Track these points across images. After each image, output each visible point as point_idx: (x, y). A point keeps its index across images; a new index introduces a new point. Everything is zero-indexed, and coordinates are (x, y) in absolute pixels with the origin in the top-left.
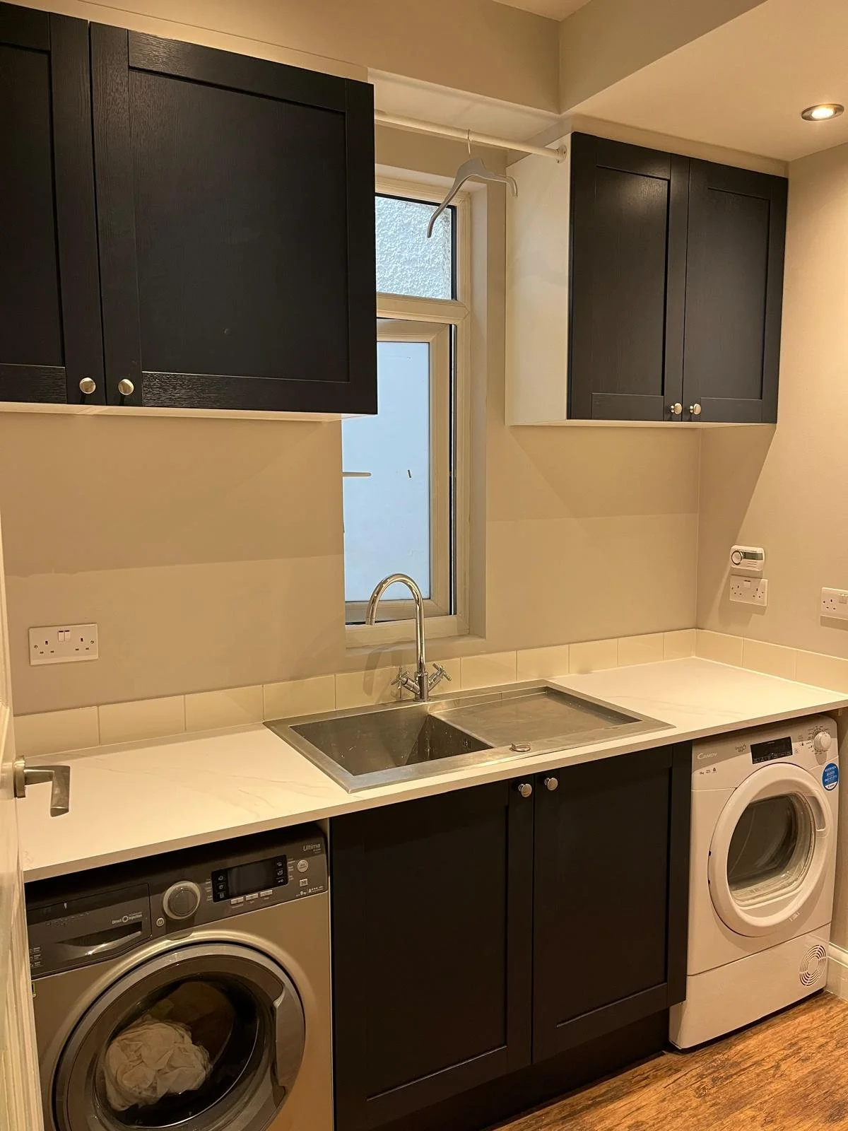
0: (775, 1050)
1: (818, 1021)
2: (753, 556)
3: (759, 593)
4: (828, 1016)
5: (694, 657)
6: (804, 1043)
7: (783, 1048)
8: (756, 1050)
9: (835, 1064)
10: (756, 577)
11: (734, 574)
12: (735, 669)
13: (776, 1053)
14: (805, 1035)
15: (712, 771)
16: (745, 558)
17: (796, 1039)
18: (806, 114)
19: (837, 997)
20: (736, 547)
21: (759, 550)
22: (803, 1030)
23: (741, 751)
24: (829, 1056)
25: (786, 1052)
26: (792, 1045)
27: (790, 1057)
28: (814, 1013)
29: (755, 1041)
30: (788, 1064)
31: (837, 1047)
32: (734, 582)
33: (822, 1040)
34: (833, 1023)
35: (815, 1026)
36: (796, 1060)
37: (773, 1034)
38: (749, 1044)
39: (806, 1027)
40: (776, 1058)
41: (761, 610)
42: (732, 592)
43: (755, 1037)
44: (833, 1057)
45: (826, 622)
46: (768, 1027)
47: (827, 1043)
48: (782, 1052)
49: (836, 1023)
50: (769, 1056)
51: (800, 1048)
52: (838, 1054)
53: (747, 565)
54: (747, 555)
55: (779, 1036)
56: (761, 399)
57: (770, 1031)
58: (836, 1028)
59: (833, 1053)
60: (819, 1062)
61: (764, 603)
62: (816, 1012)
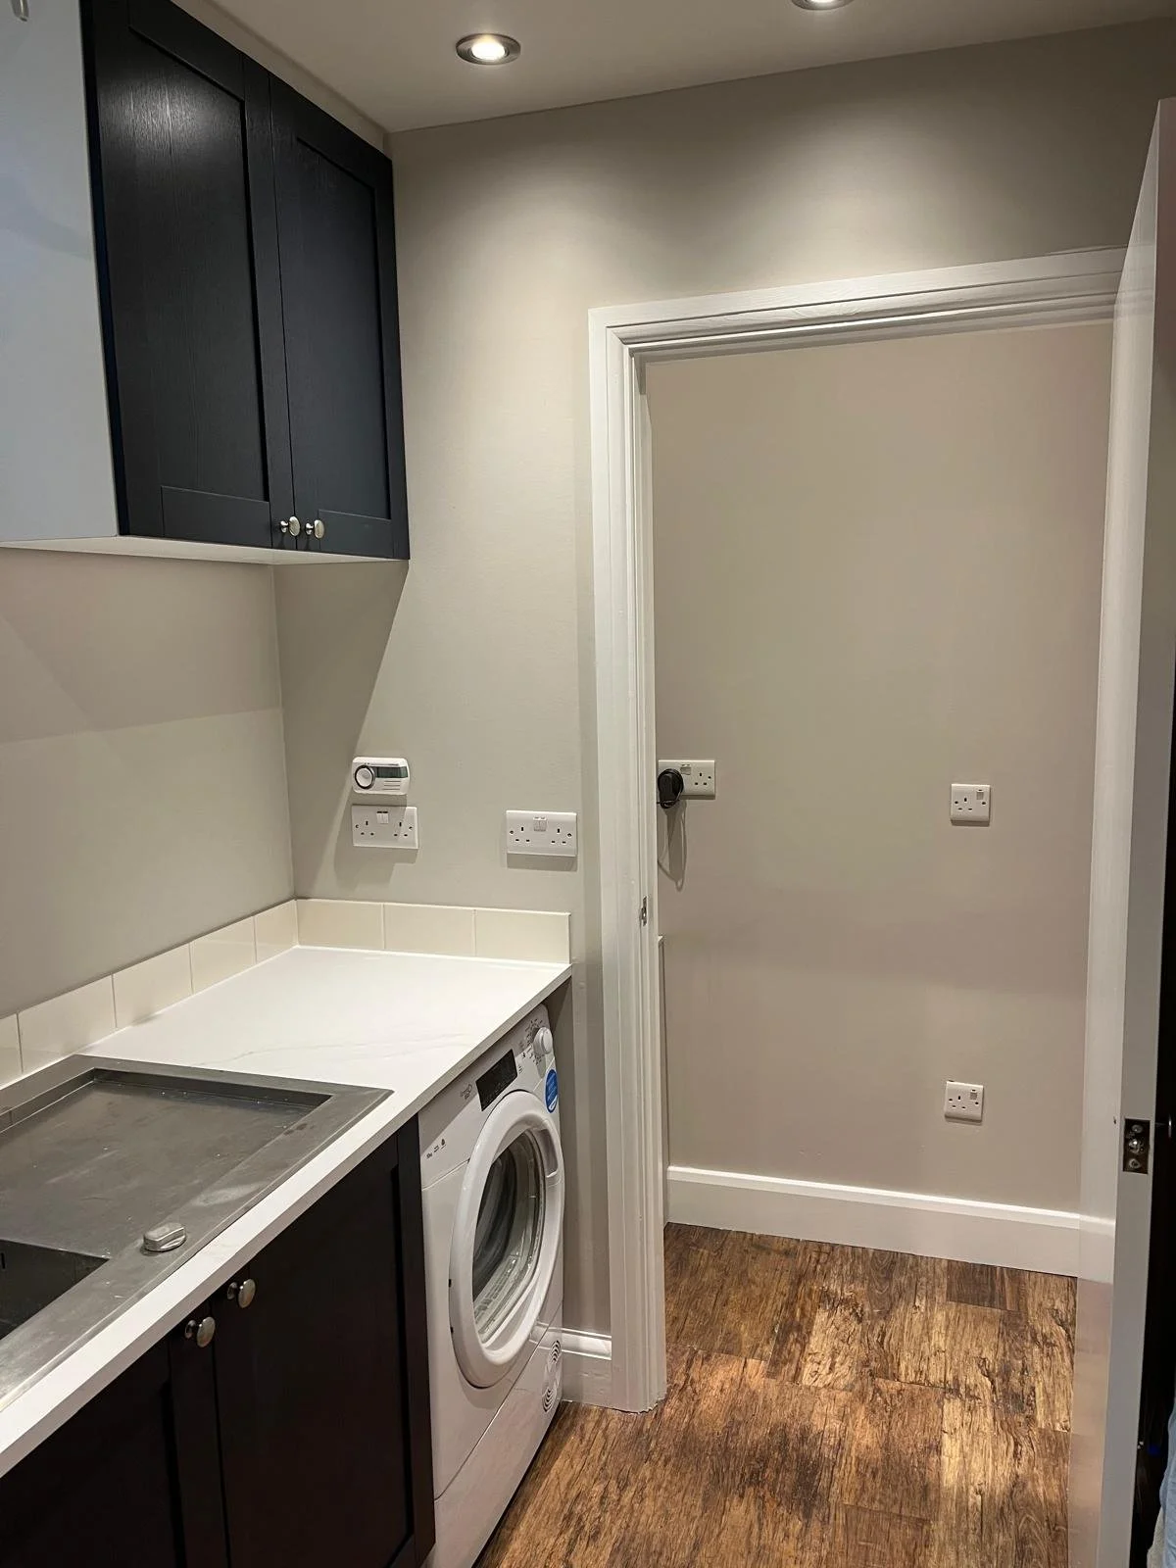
0: (552, 1541)
1: (577, 1456)
2: (394, 772)
3: (404, 829)
4: (584, 1443)
5: (298, 946)
6: (580, 1507)
7: (558, 1531)
8: (528, 1555)
9: (634, 1520)
10: (397, 804)
11: (358, 803)
12: (379, 955)
13: (554, 1545)
14: (574, 1493)
15: (441, 1146)
16: (378, 777)
17: (568, 1506)
18: (461, 46)
19: (579, 1404)
20: (359, 760)
21: (401, 762)
22: (569, 1484)
23: (467, 1096)
24: (620, 1510)
25: (566, 1537)
26: (568, 1518)
27: (576, 1540)
28: (567, 1447)
29: (519, 1541)
30: (580, 1555)
31: (622, 1489)
32: (359, 816)
33: (598, 1489)
34: (596, 1451)
35: (579, 1468)
36: (585, 1543)
37: (536, 1514)
38: (515, 1551)
39: (568, 1477)
40: (560, 1555)
41: (409, 856)
42: (356, 832)
43: (515, 1533)
44: (625, 1510)
45: (515, 861)
46: (523, 1505)
47: (606, 1489)
48: (561, 1540)
49: (599, 1450)
50: (549, 1557)
51: (580, 1519)
52: (626, 1500)
53: (383, 787)
54: (381, 772)
55: (545, 1515)
56: (390, 518)
57: (530, 1511)
58: (604, 1458)
59: (621, 1503)
60: (614, 1531)
61: (414, 844)
62: (568, 1444)
